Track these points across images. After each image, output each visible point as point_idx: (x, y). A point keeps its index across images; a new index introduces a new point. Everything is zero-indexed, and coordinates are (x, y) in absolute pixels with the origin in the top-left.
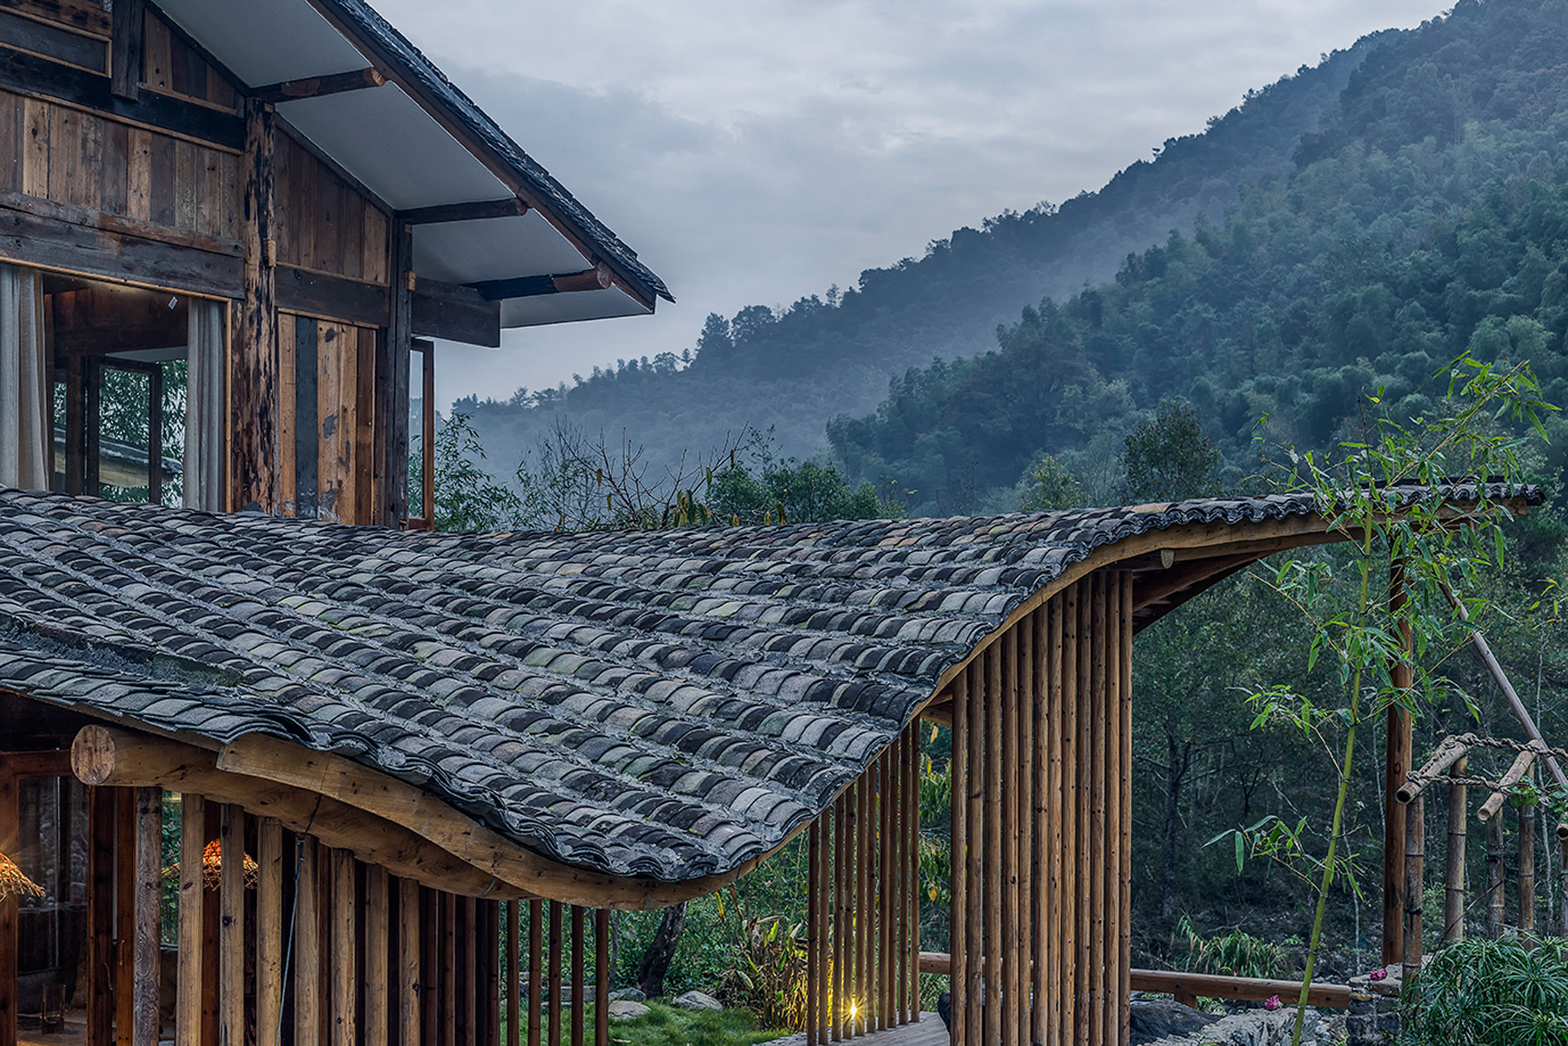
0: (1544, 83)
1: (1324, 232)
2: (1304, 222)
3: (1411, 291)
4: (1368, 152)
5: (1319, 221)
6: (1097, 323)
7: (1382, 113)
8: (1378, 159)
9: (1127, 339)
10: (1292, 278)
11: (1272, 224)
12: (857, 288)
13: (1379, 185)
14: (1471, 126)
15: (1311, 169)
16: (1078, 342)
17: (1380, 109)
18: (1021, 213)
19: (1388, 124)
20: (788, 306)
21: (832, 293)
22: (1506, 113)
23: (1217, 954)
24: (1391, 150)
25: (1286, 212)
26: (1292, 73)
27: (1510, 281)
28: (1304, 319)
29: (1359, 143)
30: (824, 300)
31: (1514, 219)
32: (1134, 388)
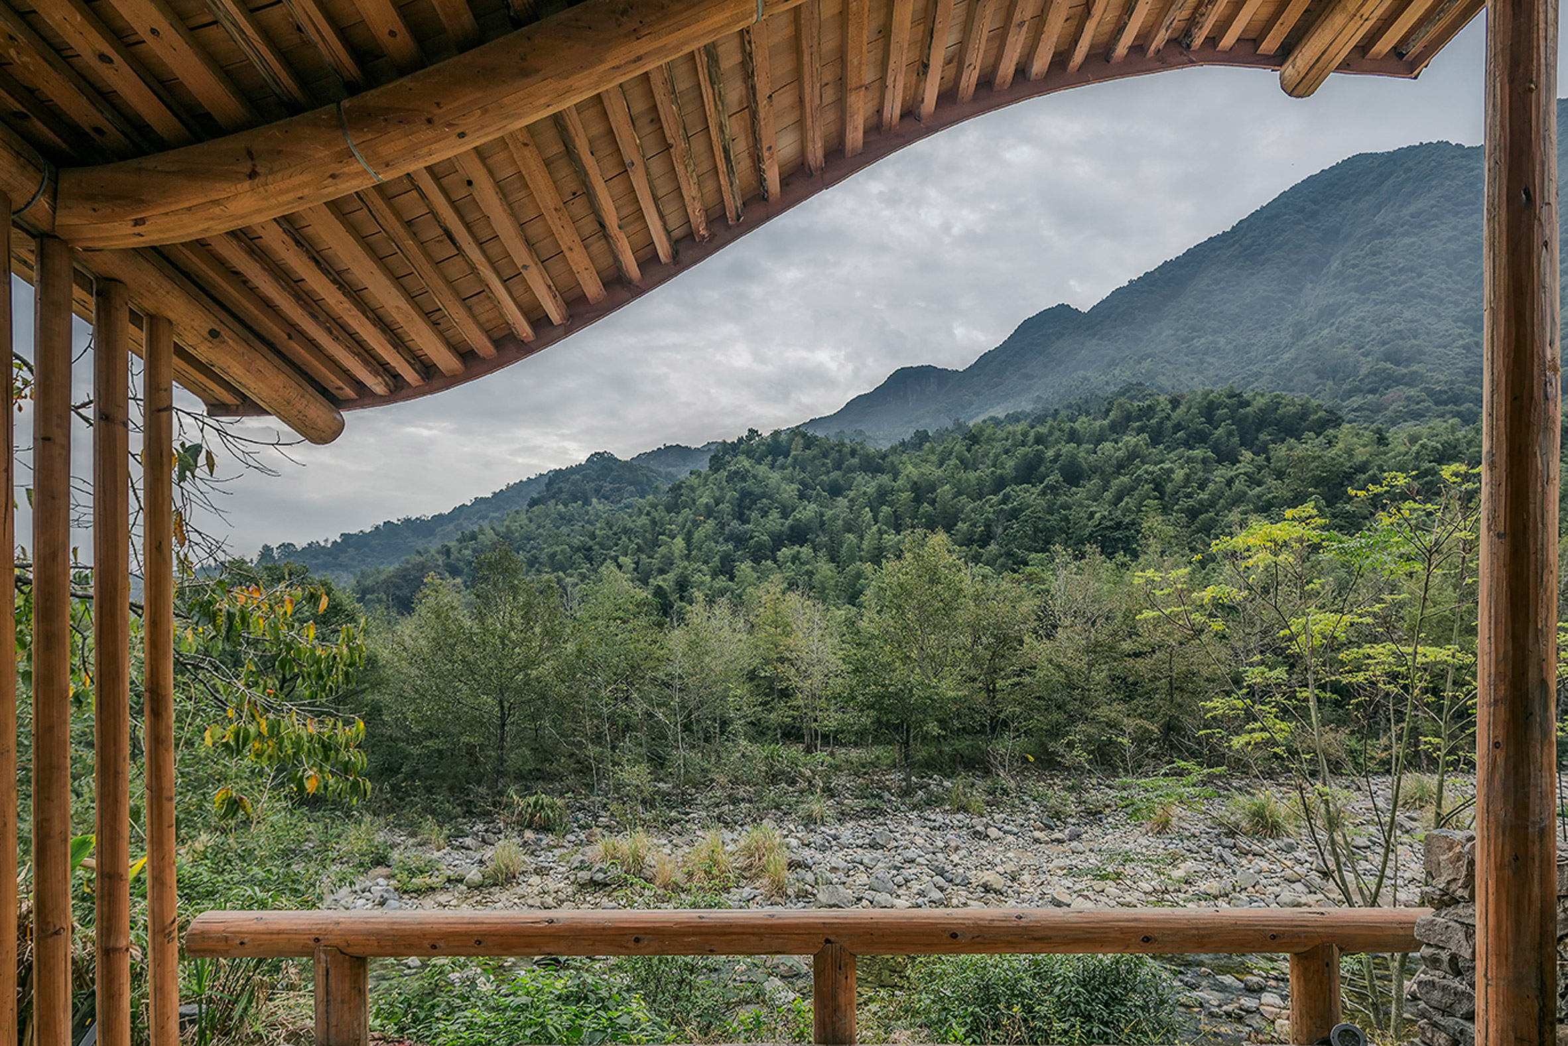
0: (619, 489)
1: (541, 530)
2: (533, 526)
3: (578, 550)
4: (557, 505)
5: (539, 527)
6: (449, 557)
7: (562, 492)
8: (561, 507)
9: (461, 564)
10: (529, 546)
11: (520, 526)
12: (339, 540)
13: (561, 516)
14: (594, 500)
15: (535, 508)
16: (440, 562)
17: (560, 490)
18: (414, 518)
19: (564, 496)
20: (305, 545)
21: (326, 541)
22: (607, 499)
23: (529, 805)
24: (566, 505)
25: (526, 522)
26: (525, 479)
27: (615, 548)
28: (536, 558)
29: (553, 501)
30: (322, 544)
31: (615, 528)
32: (465, 582)
